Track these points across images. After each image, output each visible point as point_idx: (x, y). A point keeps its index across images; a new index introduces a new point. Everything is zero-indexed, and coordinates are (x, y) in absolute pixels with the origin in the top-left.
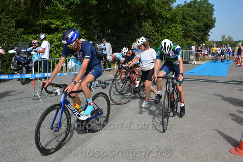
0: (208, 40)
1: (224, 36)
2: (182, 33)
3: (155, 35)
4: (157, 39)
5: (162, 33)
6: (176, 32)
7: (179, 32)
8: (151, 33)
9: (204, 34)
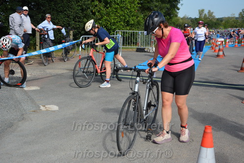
0: (177, 16)
1: (203, 11)
2: (138, 4)
3: (96, 6)
4: (99, 12)
5: (106, 3)
6: (129, 2)
7: (133, 2)
8: (89, 2)
9: (171, 6)
